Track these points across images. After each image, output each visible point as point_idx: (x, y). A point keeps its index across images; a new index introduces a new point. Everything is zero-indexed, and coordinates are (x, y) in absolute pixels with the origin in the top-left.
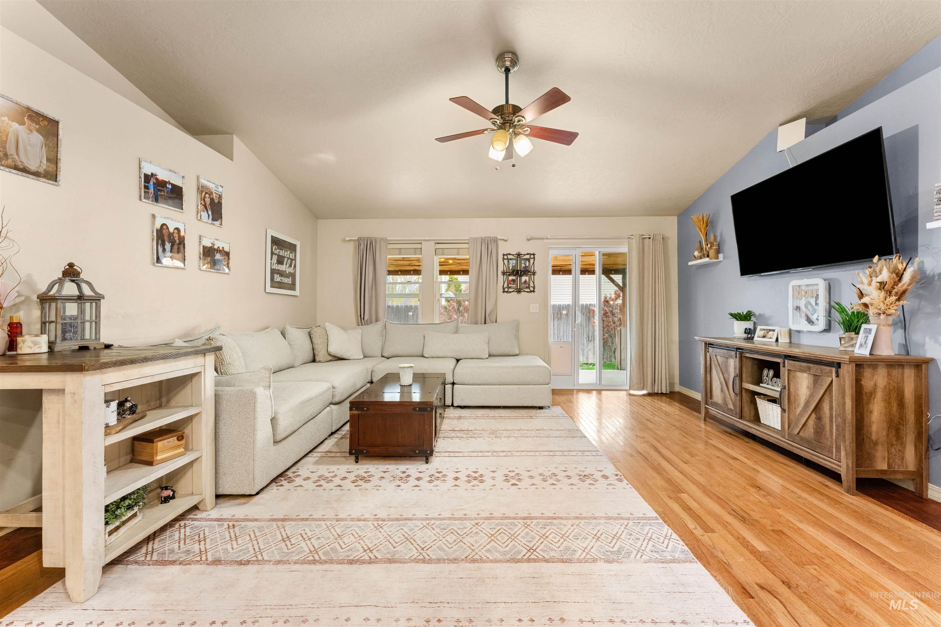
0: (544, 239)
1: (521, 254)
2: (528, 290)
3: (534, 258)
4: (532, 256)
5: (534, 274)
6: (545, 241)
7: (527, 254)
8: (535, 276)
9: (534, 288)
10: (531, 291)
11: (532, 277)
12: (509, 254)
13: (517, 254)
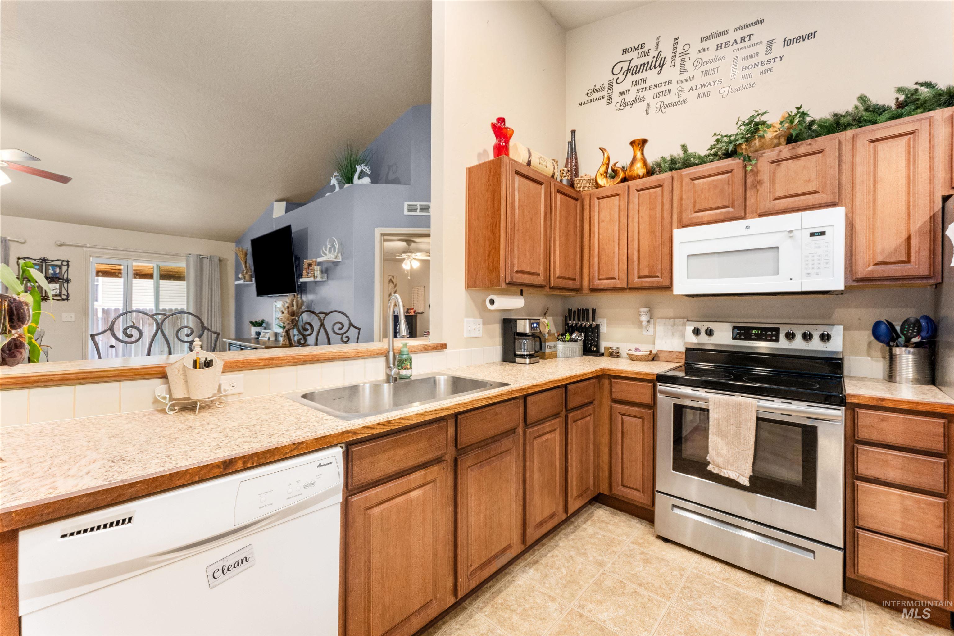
0: (82, 247)
1: (48, 260)
2: (59, 298)
3: (68, 265)
4: (65, 263)
5: (68, 281)
6: (84, 249)
7: (58, 260)
8: (69, 284)
9: (68, 296)
10: (63, 300)
11: (65, 285)
12: (28, 258)
13: (40, 259)
